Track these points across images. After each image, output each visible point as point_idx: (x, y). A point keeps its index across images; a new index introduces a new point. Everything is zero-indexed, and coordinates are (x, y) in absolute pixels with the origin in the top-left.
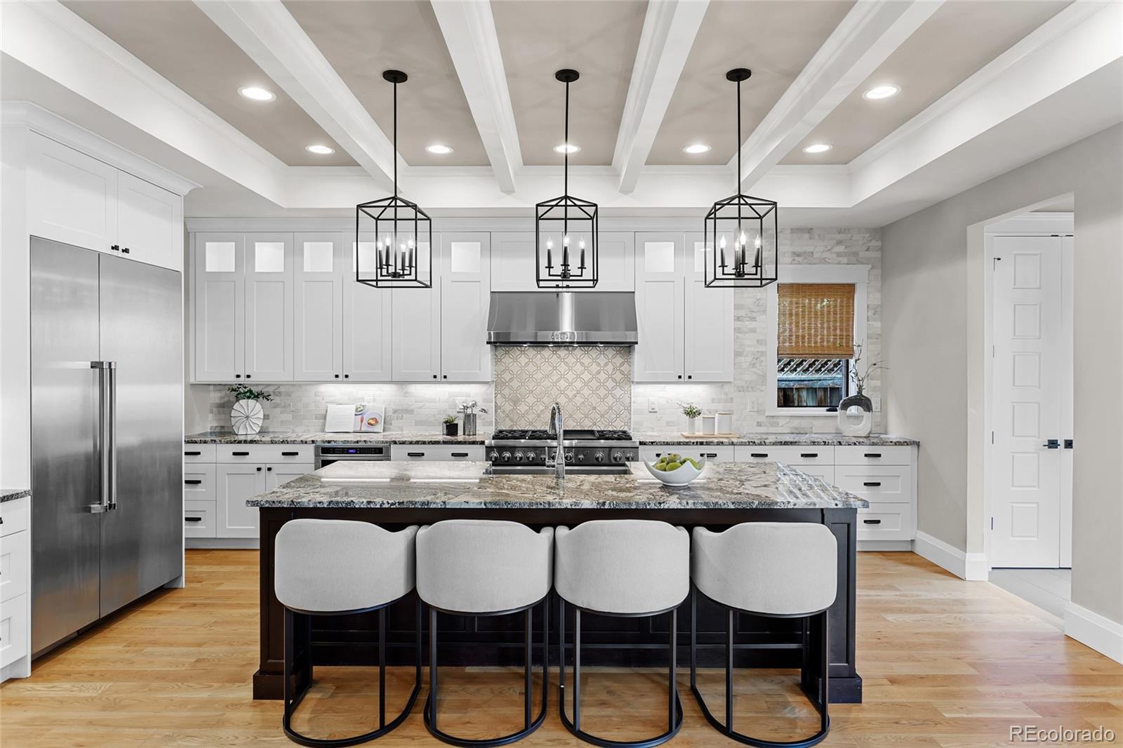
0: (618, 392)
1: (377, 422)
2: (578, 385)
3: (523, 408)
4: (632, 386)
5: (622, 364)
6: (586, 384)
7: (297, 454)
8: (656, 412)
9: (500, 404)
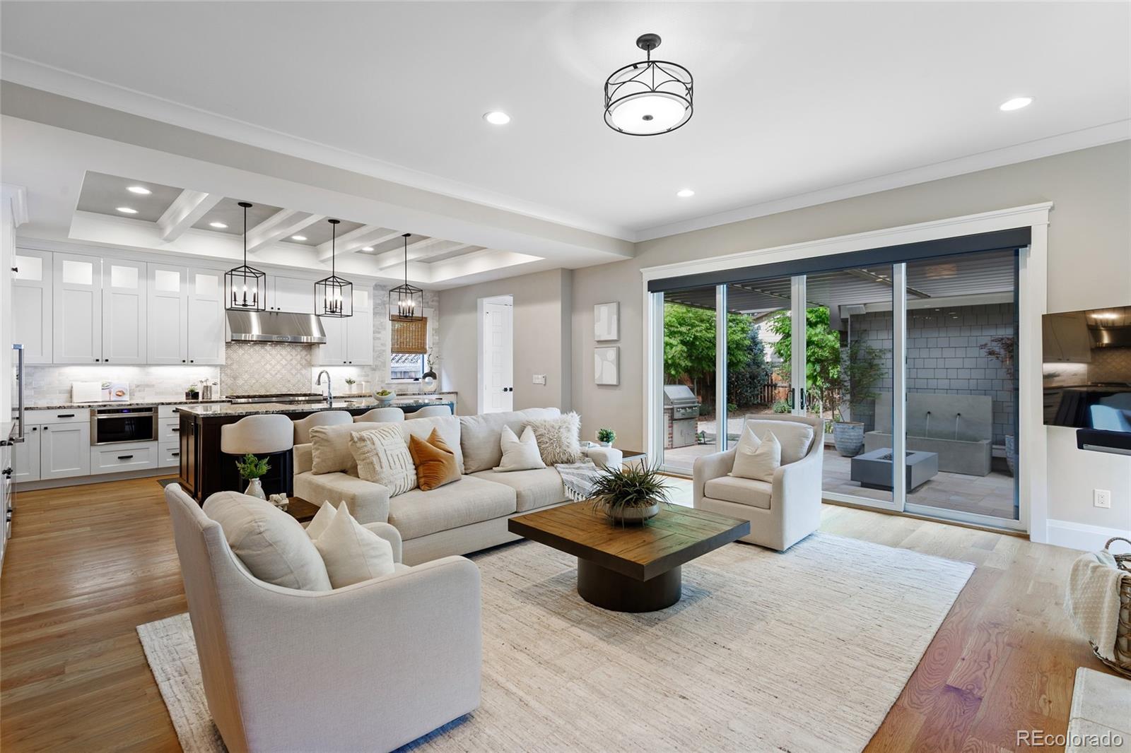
0: (304, 372)
1: (124, 394)
2: (278, 367)
3: (240, 382)
4: (313, 368)
5: (306, 355)
6: (284, 367)
7: (73, 416)
9: (223, 379)
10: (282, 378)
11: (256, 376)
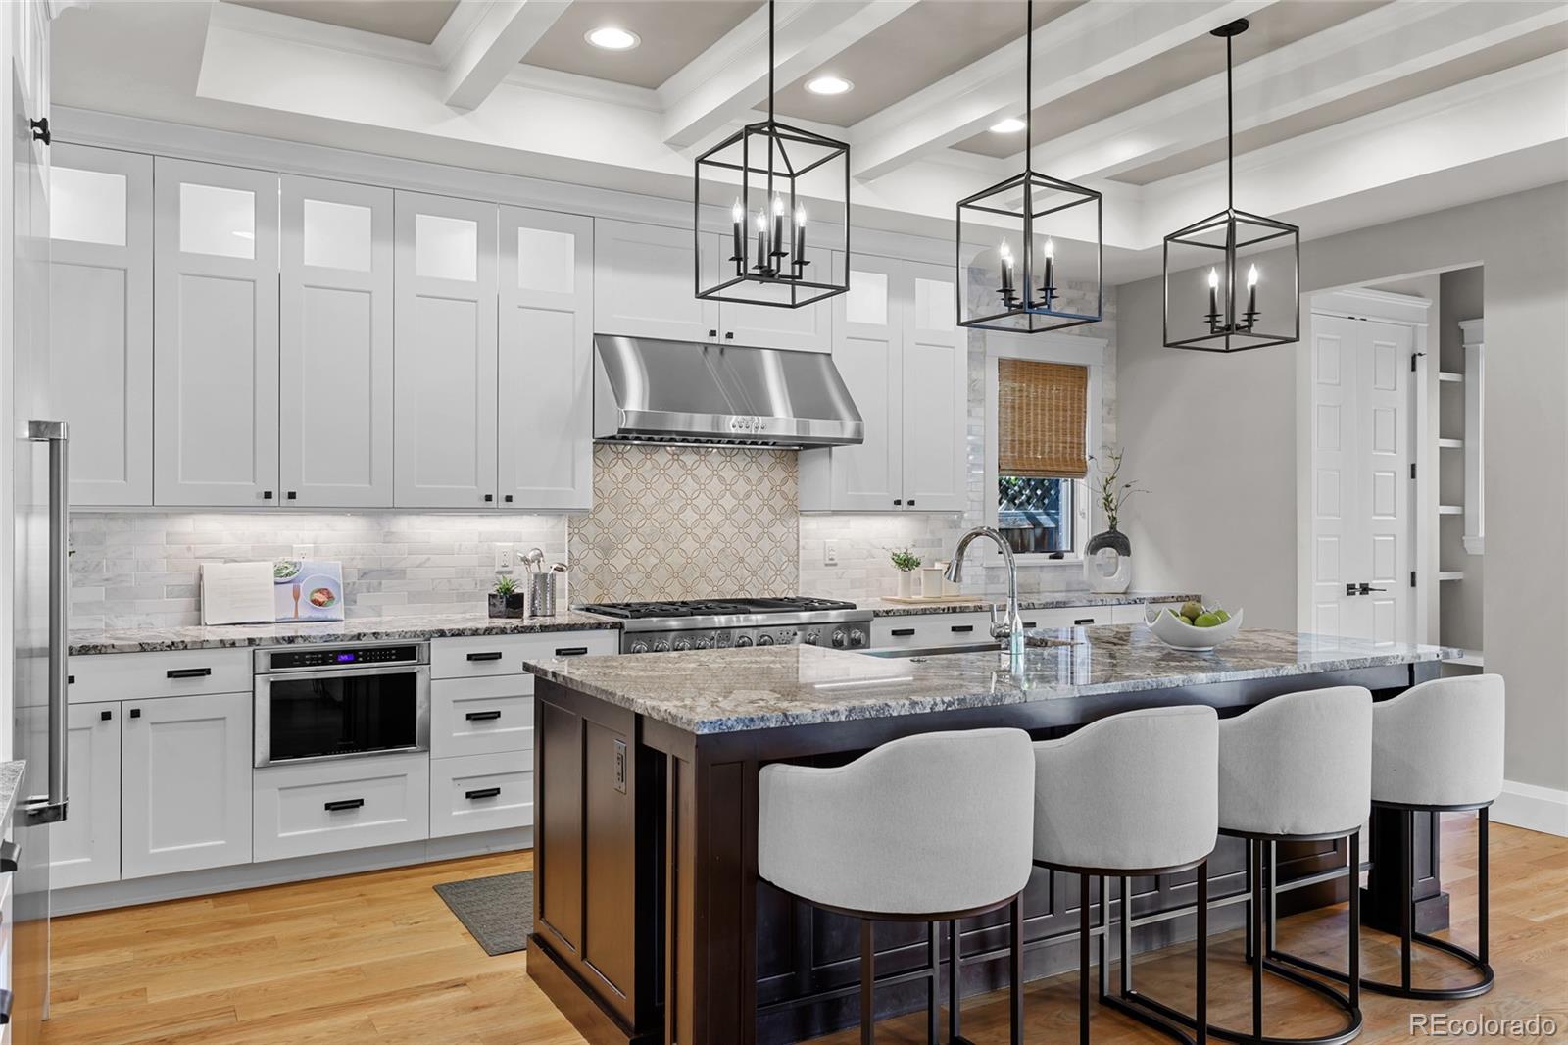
0: (778, 531)
1: (331, 597)
2: (715, 517)
3: (620, 562)
4: (802, 520)
5: (784, 482)
6: (728, 516)
7: (208, 672)
8: (835, 564)
9: (576, 555)
10: (723, 550)
11: (660, 545)
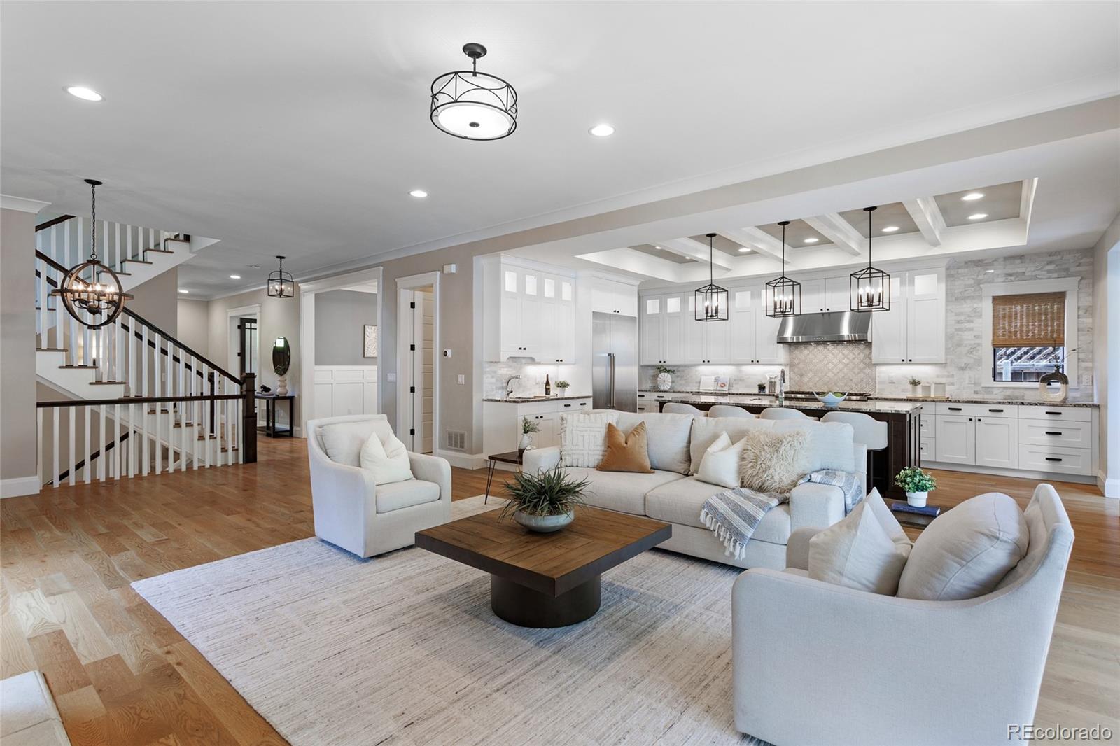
0: (867, 371)
1: (725, 385)
4: (875, 367)
6: (846, 365)
8: (894, 383)
10: (844, 377)
11: (820, 374)
